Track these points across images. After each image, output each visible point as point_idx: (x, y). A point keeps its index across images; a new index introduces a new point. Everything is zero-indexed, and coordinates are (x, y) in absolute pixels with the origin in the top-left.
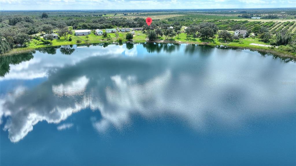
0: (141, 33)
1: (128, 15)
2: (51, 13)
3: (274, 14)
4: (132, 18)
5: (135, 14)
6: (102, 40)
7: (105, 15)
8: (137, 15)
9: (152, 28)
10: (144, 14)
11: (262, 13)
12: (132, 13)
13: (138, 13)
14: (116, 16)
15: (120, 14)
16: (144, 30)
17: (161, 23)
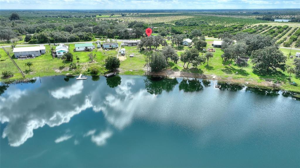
0: (138, 53)
1: (127, 15)
2: (40, 12)
3: (296, 16)
4: (130, 20)
5: (134, 15)
6: (61, 68)
7: (100, 15)
8: (137, 16)
9: (156, 42)
10: (145, 15)
11: (282, 15)
12: (132, 14)
13: (138, 14)
14: (112, 16)
15: (118, 14)
16: (141, 45)
17: (169, 31)
